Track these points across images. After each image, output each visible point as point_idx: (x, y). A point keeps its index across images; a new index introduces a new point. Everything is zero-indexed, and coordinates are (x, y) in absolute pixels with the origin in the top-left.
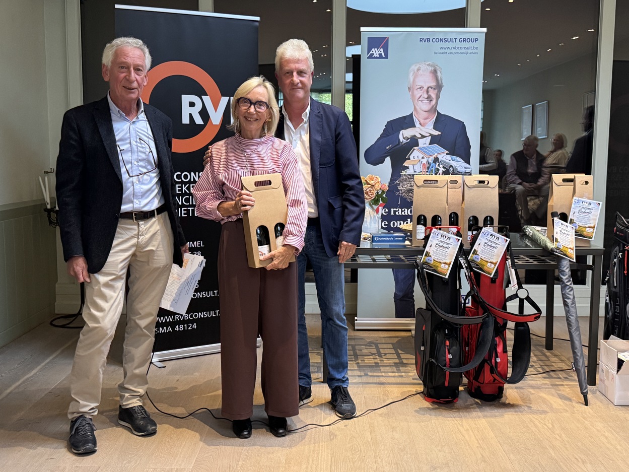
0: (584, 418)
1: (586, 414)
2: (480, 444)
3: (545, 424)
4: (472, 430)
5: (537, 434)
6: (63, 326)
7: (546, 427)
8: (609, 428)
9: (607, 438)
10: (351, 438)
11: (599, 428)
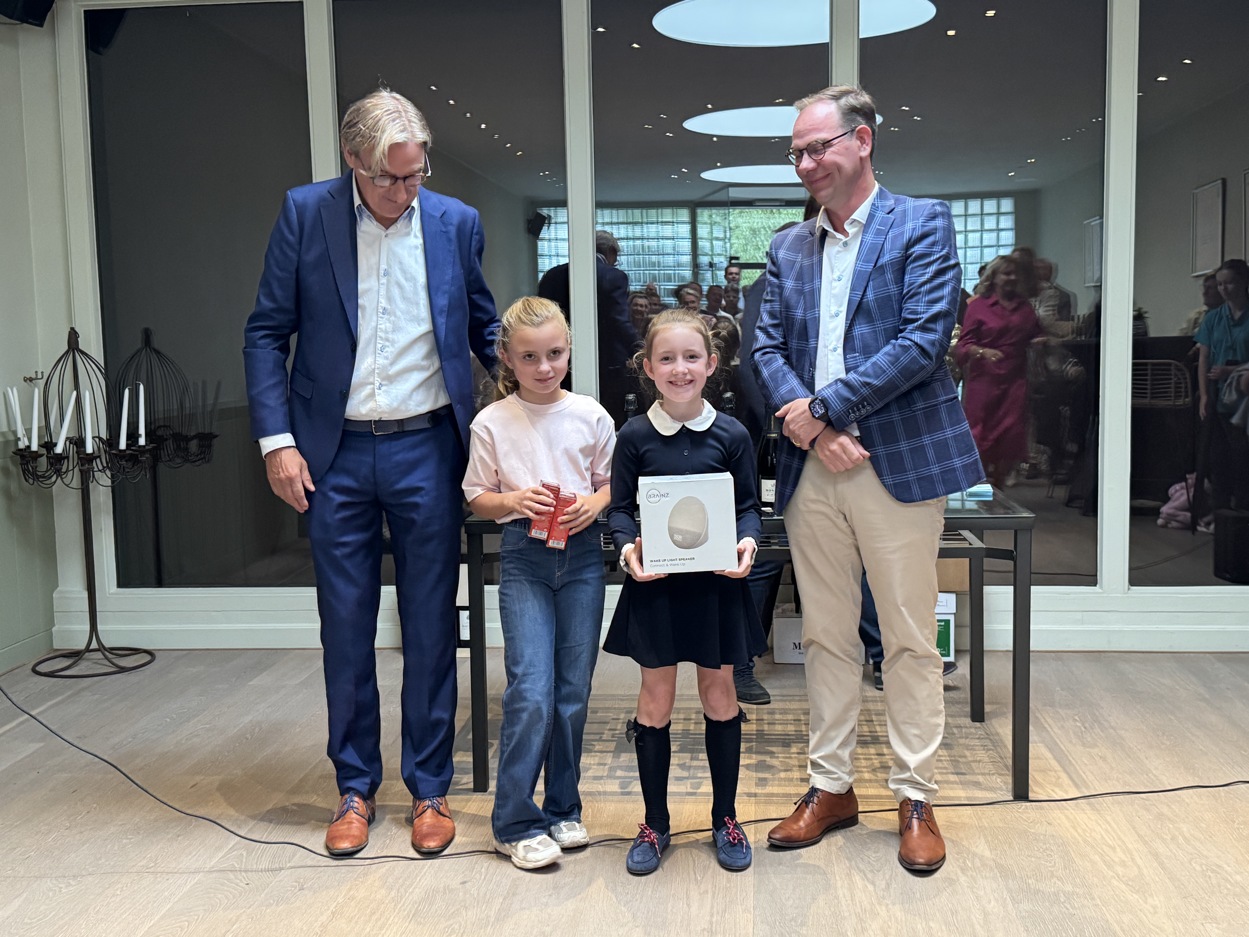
0: (962, 870)
1: (973, 863)
2: (711, 923)
3: (873, 883)
4: (714, 893)
5: (843, 902)
6: (51, 675)
7: (870, 888)
8: (1005, 893)
9: (986, 914)
10: (457, 910)
11: (982, 893)
